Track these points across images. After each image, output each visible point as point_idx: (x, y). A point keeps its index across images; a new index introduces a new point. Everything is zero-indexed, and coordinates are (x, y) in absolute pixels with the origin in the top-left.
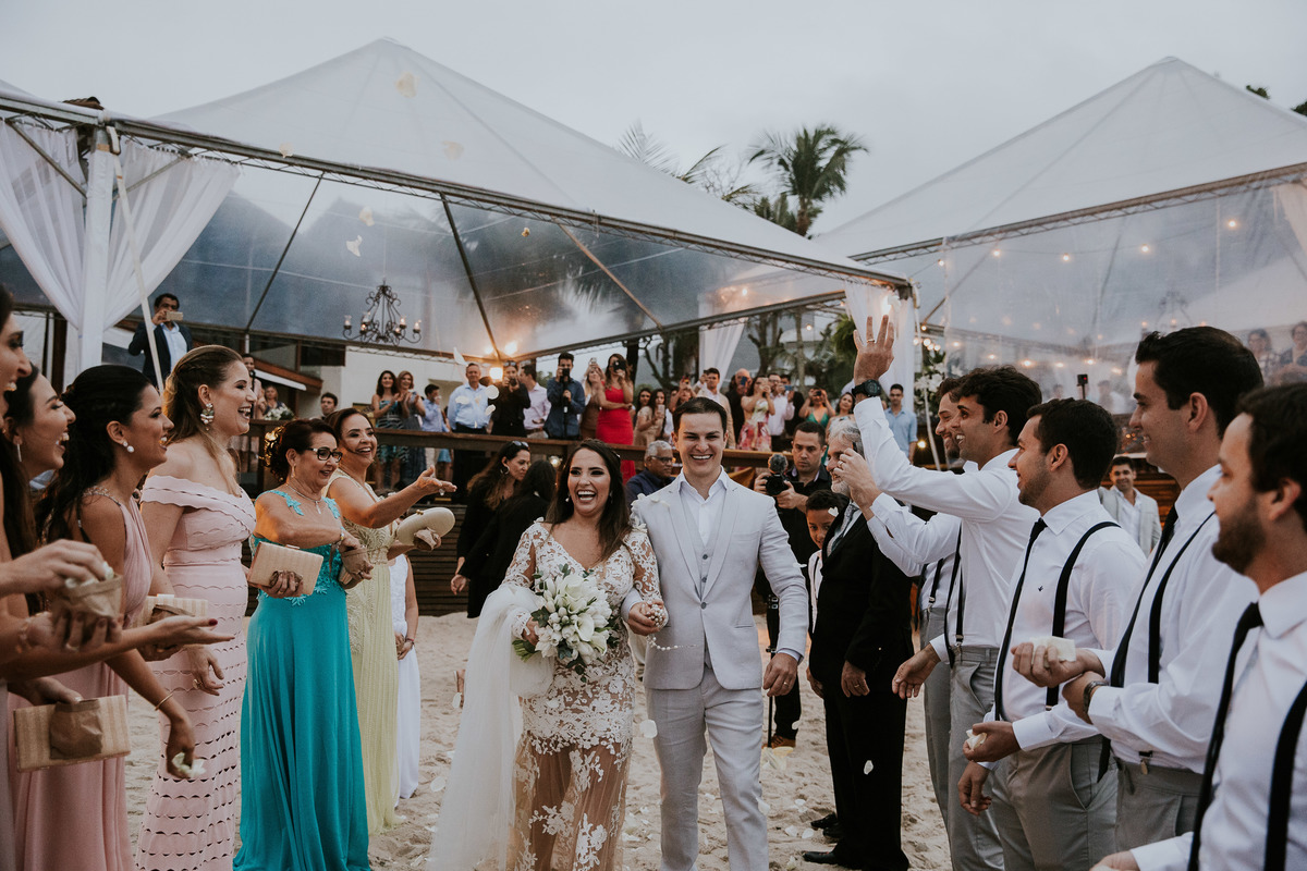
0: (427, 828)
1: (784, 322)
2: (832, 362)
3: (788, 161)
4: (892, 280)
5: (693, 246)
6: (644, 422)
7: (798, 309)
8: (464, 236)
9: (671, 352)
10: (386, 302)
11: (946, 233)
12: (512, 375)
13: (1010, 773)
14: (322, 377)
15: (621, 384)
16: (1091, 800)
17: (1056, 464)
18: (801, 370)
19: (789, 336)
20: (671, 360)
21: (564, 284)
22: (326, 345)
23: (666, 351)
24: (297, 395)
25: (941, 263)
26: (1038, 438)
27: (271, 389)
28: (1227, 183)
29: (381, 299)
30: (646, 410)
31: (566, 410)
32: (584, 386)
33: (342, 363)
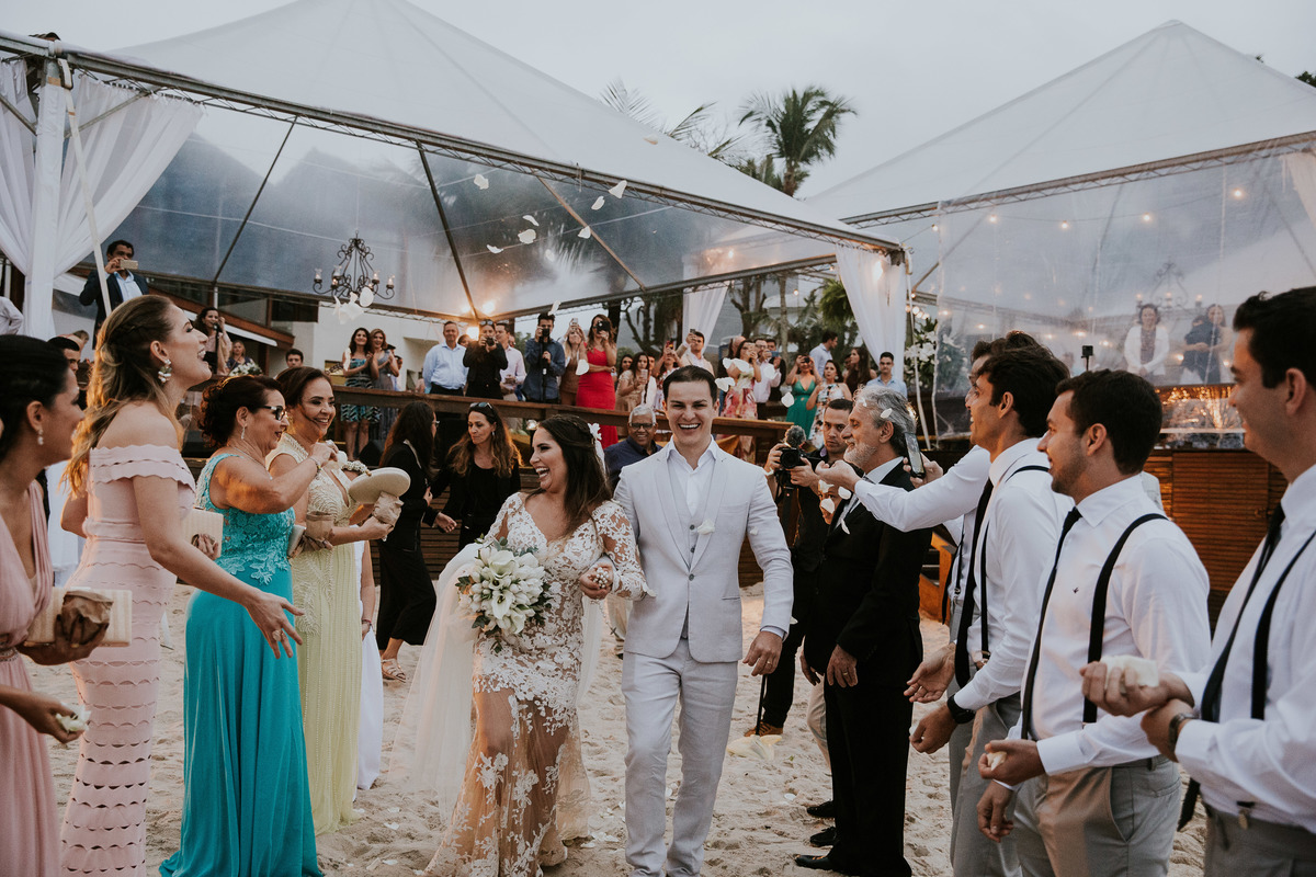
0: (386, 824)
1: (769, 287)
2: (816, 328)
3: (776, 123)
4: (884, 245)
5: (681, 204)
6: (625, 386)
7: (783, 274)
8: (441, 189)
9: (652, 316)
10: (358, 255)
11: (941, 197)
12: (488, 334)
13: (1038, 797)
14: (294, 334)
15: (604, 346)
16: (1134, 831)
17: (1093, 448)
18: (784, 336)
19: (772, 302)
20: (652, 324)
21: (545, 241)
22: (298, 300)
23: (646, 314)
24: (268, 351)
25: (935, 228)
26: (1071, 417)
27: (238, 344)
28: (1235, 151)
29: (353, 253)
30: (627, 374)
31: (545, 372)
32: (564, 347)
33: (315, 319)
